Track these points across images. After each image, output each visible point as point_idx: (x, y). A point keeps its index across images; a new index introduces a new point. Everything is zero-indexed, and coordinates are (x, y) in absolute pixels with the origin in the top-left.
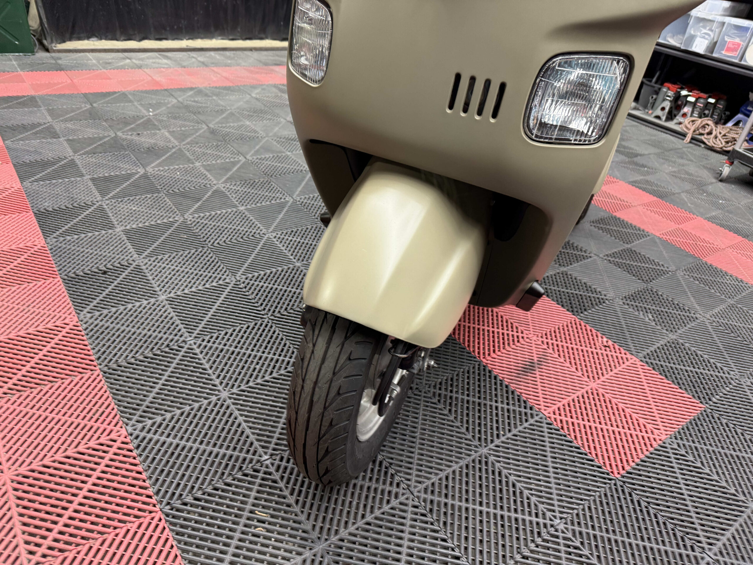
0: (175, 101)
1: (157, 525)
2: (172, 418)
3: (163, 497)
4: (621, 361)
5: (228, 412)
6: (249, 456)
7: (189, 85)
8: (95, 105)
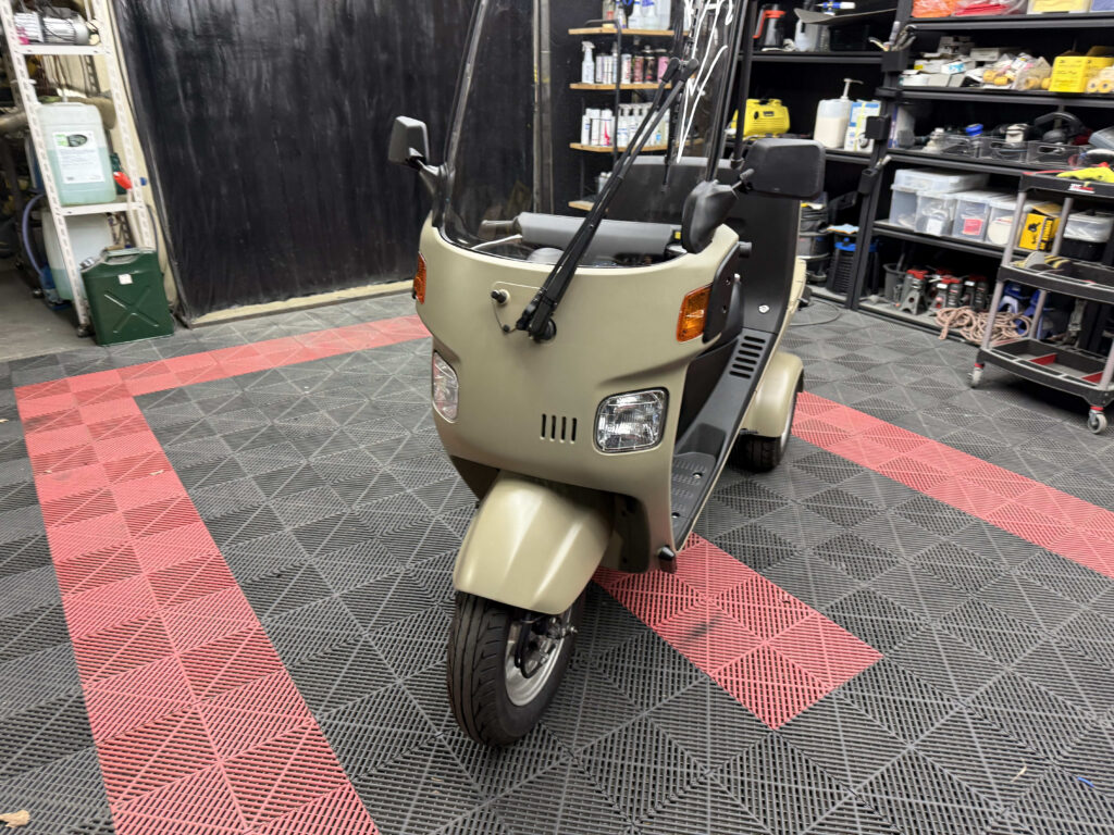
0: (331, 373)
1: (348, 794)
2: (354, 706)
3: (352, 771)
4: (800, 616)
5: (404, 697)
6: (424, 733)
7: (346, 350)
8: (246, 389)
